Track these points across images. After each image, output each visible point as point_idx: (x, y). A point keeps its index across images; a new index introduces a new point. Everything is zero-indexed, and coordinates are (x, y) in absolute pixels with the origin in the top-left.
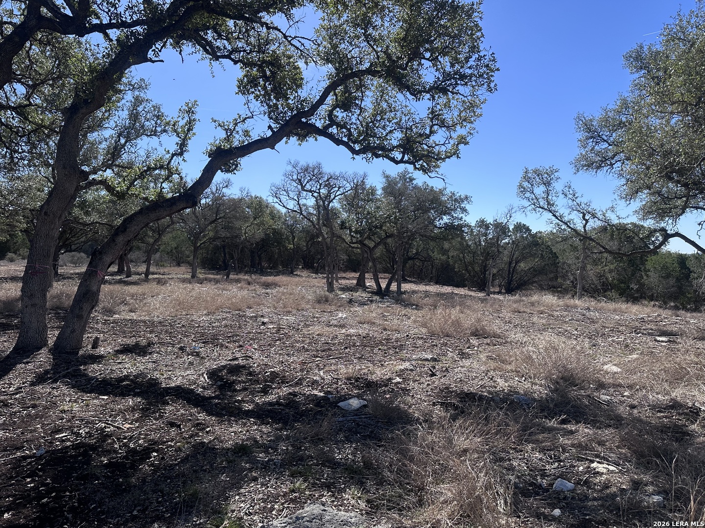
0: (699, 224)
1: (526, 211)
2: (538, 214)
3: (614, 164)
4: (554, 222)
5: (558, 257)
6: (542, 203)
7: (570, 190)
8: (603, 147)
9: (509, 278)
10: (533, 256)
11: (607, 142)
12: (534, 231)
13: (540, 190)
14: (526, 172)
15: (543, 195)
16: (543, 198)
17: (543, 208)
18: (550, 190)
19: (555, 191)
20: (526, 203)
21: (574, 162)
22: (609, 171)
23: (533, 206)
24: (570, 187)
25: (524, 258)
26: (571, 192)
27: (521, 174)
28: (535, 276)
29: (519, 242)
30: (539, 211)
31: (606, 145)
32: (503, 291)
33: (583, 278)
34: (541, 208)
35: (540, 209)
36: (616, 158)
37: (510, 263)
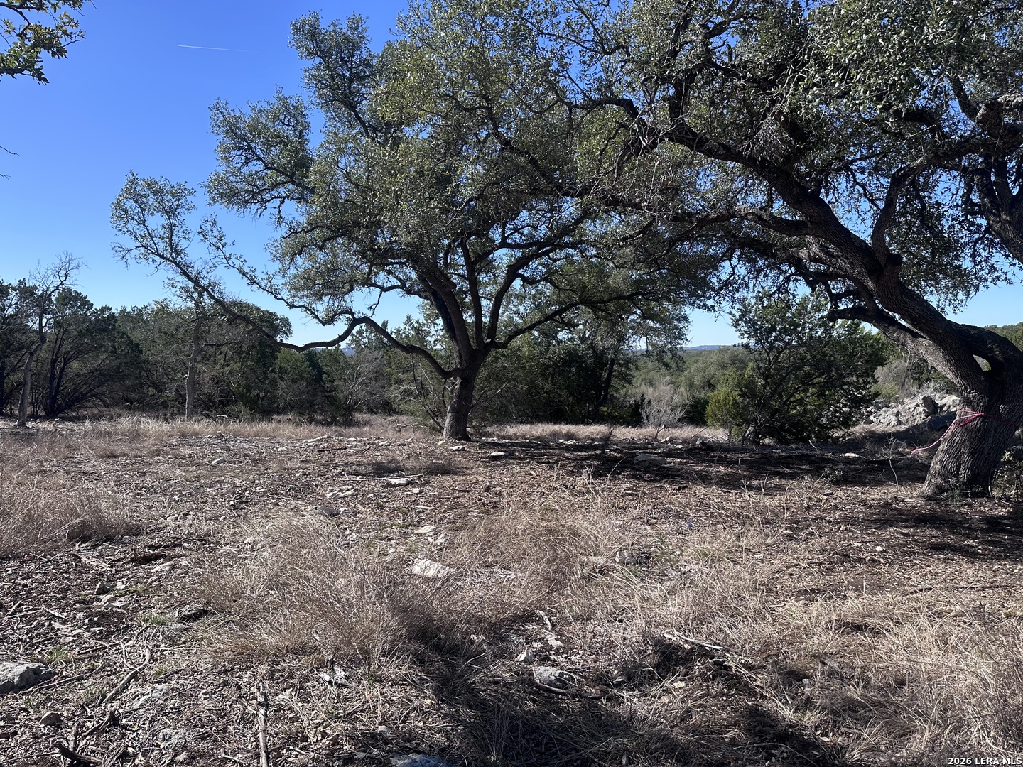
0: (371, 308)
1: (127, 256)
2: (153, 266)
3: (268, 201)
4: (179, 285)
5: (141, 352)
6: (161, 246)
7: (215, 229)
8: (257, 169)
9: (51, 388)
10: (98, 349)
11: (264, 162)
12: (97, 306)
13: (157, 222)
14: (132, 181)
15: (161, 232)
16: (162, 238)
17: (162, 257)
18: (175, 226)
19: (184, 228)
20: (129, 242)
21: (207, 184)
22: (259, 211)
23: (142, 250)
24: (214, 224)
25: (79, 352)
26: (216, 233)
27: (122, 184)
28: (101, 384)
29: (70, 325)
30: (154, 261)
31: (260, 166)
32: (41, 413)
33: (194, 384)
34: (158, 255)
35: (157, 258)
36: (275, 193)
37: (54, 362)
